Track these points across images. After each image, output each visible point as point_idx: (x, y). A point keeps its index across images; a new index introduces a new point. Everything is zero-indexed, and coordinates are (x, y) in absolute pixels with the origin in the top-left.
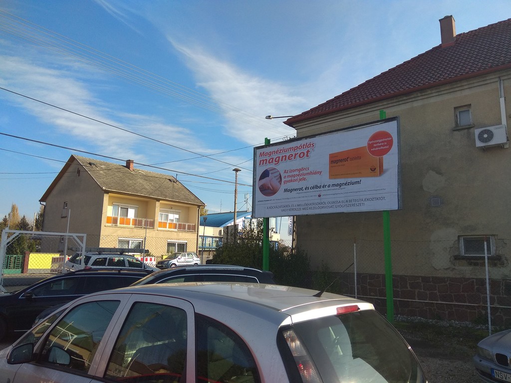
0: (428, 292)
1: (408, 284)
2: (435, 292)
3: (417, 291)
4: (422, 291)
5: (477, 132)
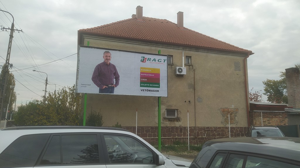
1: (145, 131)
3: (148, 133)
5: (177, 68)
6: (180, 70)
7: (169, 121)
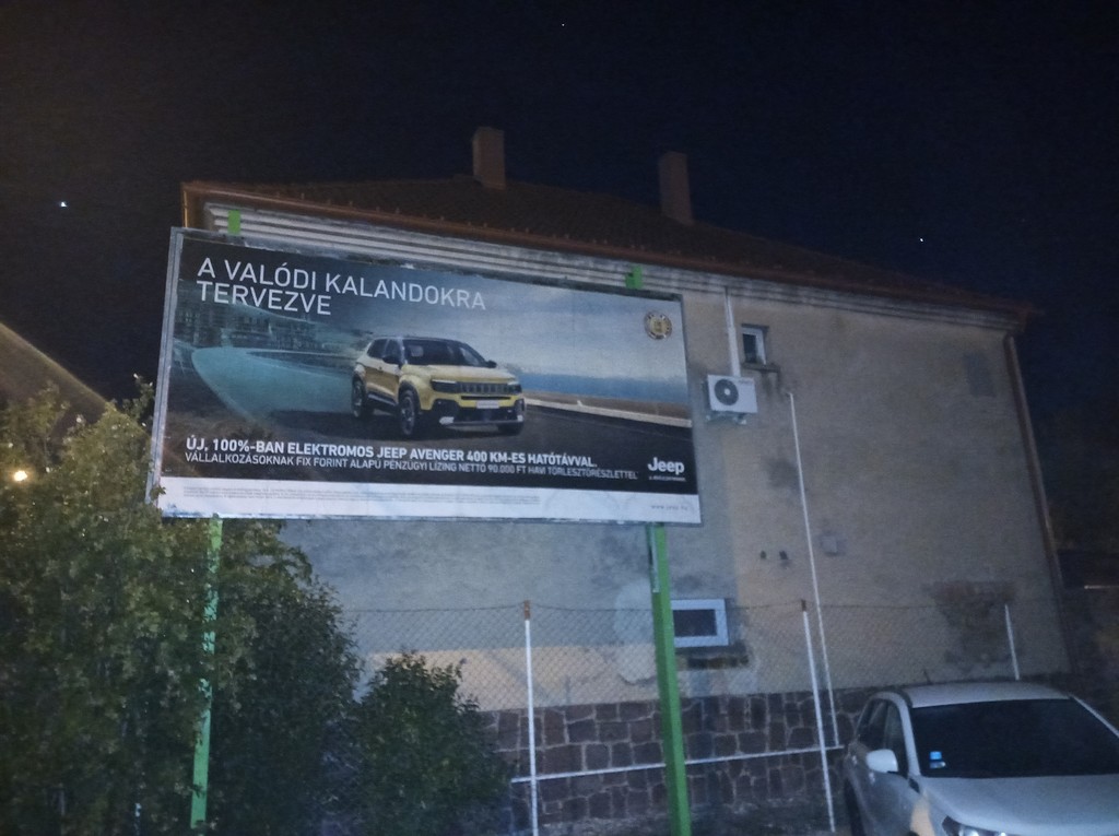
0: (610, 744)
1: (566, 730)
2: (626, 741)
3: (584, 745)
4: (597, 743)
5: (712, 380)
6: (727, 392)
7: (691, 665)
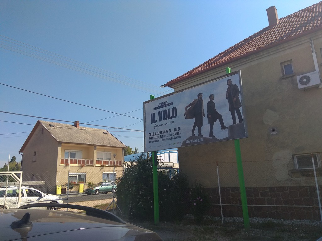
0: (274, 199)
1: (259, 194)
2: (280, 198)
3: (266, 198)
4: (270, 198)
5: (298, 78)
6: (305, 80)
7: (303, 175)
